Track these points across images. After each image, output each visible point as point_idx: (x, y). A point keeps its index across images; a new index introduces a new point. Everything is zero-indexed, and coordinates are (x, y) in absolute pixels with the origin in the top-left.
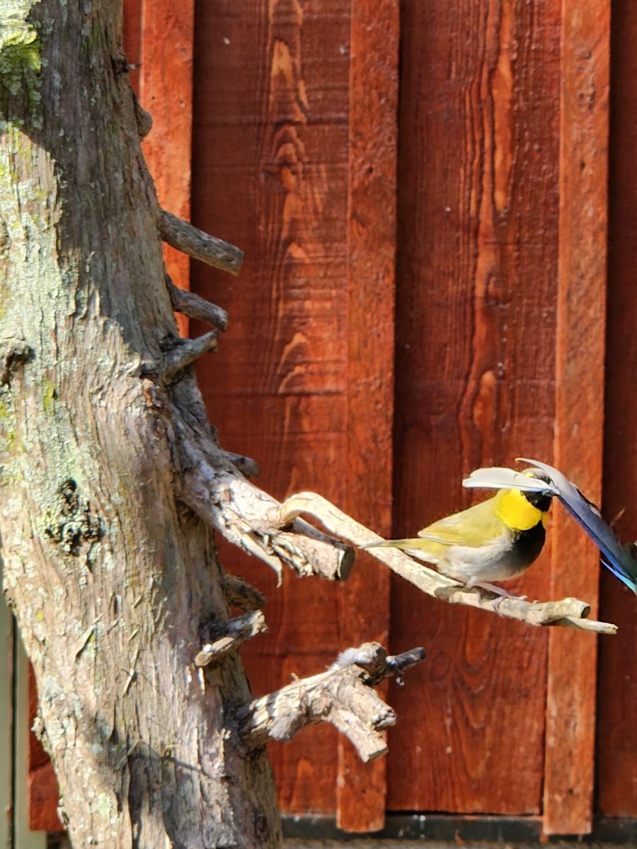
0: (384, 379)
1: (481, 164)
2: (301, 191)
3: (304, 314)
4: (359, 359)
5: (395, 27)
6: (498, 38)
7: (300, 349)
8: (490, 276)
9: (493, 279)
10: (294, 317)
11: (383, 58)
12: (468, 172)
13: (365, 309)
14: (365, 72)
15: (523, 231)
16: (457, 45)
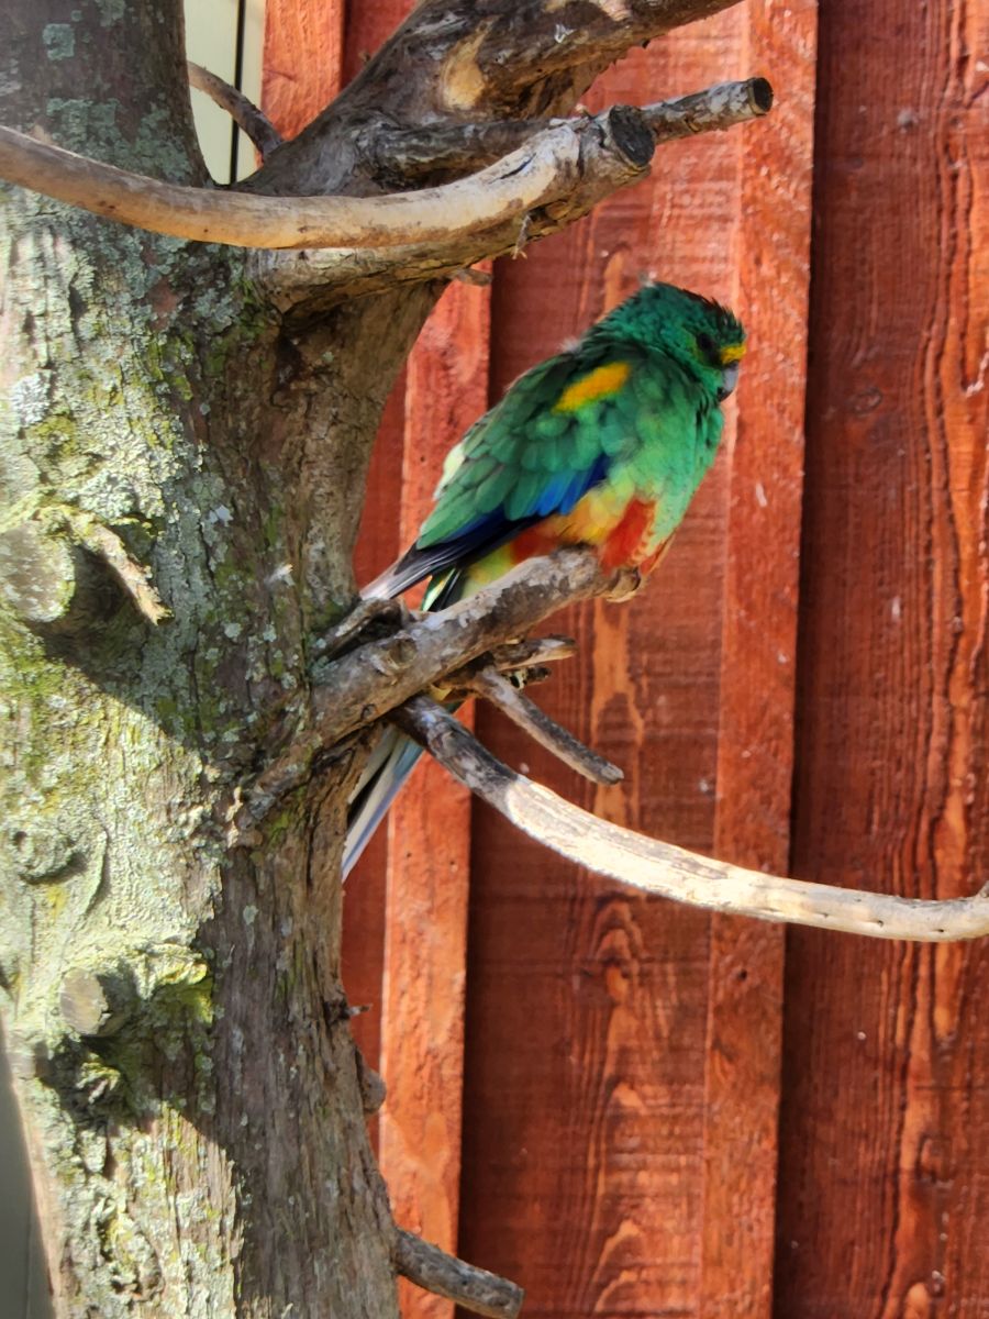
0: (757, 1297)
1: (915, 966)
2: (637, 1004)
3: (635, 1192)
4: (719, 1263)
5: (787, 753)
6: (946, 770)
7: (630, 1246)
8: (923, 1138)
9: (929, 1142)
10: (621, 1197)
11: (766, 801)
12: (894, 978)
13: (730, 1188)
14: (739, 822)
15: (977, 1069)
16: (881, 780)
